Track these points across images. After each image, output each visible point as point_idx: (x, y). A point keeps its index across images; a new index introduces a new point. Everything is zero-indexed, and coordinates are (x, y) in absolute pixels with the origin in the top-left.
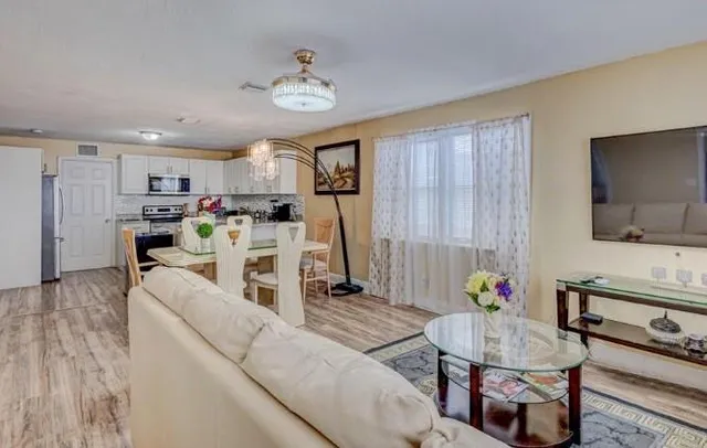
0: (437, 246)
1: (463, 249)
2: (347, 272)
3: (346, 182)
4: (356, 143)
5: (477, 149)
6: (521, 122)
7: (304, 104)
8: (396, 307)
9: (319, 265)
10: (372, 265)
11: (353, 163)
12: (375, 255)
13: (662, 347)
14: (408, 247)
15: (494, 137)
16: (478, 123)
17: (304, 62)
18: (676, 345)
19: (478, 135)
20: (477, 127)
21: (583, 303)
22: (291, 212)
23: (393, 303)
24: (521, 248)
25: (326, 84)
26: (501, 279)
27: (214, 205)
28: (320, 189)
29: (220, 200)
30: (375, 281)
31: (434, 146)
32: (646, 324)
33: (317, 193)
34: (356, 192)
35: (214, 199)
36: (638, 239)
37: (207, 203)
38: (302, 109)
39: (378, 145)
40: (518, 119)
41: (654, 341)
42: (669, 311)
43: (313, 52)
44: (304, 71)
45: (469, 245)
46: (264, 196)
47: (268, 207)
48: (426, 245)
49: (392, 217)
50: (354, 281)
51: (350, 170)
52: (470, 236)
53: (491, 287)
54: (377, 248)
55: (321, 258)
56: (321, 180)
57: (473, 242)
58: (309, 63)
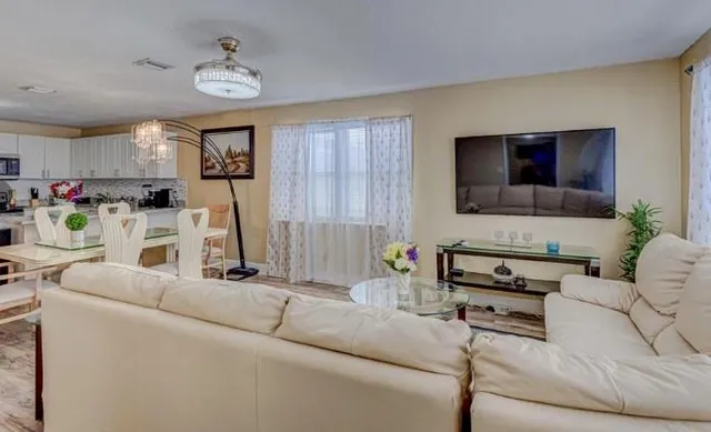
0: (335, 226)
1: (358, 226)
2: (242, 256)
3: (239, 167)
4: (251, 129)
5: (370, 142)
6: (405, 121)
7: (229, 91)
8: (296, 284)
9: (215, 251)
10: (269, 246)
11: (246, 148)
12: (272, 237)
13: (503, 285)
14: (307, 227)
15: (384, 132)
16: (370, 119)
17: (228, 49)
18: (509, 284)
19: (371, 130)
20: (371, 121)
21: (451, 262)
22: (171, 198)
23: (292, 281)
24: (406, 222)
25: (254, 74)
26: (410, 247)
27: (73, 191)
28: (209, 173)
29: (81, 186)
30: (272, 263)
31: (331, 136)
32: (492, 272)
33: (204, 177)
34: (250, 176)
35: (73, 184)
36: (476, 212)
37: (63, 189)
38: (226, 95)
39: (276, 132)
40: (402, 118)
41: (497, 282)
42: (505, 260)
43: (238, 42)
44: (228, 59)
45: (363, 223)
46: (130, 181)
47: (140, 194)
48: (324, 225)
49: (291, 201)
50: (249, 265)
51: (244, 155)
52: (363, 215)
53: (404, 254)
54: (275, 230)
55: (217, 244)
56: (209, 164)
57: (366, 220)
58: (234, 51)
